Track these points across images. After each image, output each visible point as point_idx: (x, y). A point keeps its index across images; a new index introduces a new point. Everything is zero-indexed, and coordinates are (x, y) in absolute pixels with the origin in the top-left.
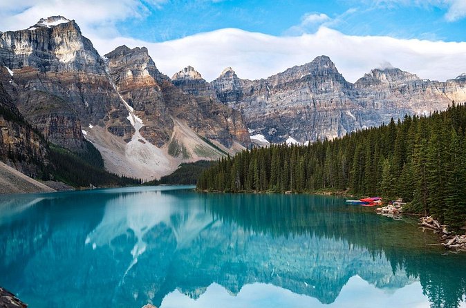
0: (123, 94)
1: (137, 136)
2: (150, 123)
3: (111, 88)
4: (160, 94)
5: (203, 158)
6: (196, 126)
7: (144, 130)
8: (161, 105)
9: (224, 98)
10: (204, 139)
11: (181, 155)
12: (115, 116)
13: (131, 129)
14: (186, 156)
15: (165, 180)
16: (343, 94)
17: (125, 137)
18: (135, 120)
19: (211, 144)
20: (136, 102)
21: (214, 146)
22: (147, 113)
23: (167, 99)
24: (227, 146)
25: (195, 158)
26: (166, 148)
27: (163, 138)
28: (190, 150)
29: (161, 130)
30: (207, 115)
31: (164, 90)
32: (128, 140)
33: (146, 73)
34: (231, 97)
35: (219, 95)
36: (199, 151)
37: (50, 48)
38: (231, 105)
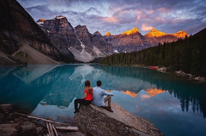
0: (79, 39)
1: (83, 50)
2: (87, 47)
3: (76, 37)
4: (90, 39)
5: (101, 57)
6: (99, 48)
7: (85, 49)
8: (90, 42)
9: (107, 40)
10: (101, 51)
11: (95, 55)
12: (77, 44)
13: (82, 48)
14: (96, 56)
15: (91, 62)
16: (140, 39)
17: (80, 50)
18: (83, 46)
19: (103, 53)
20: (83, 41)
21: (104, 53)
22: (86, 44)
23: (91, 40)
24: (107, 53)
25: (99, 56)
26: (91, 53)
27: (90, 51)
28: (98, 54)
29: (90, 49)
30: (102, 45)
31: (91, 38)
32: (81, 51)
33: (86, 33)
34: (109, 40)
35: (105, 39)
36: (100, 55)
37: (59, 25)
38: (109, 42)
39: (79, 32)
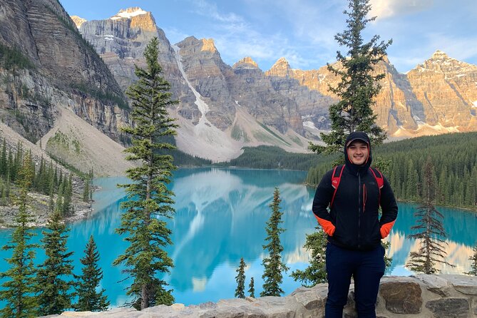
0: (192, 81)
1: (203, 120)
2: (215, 109)
3: (181, 75)
4: (224, 83)
5: (264, 144)
6: (255, 113)
7: (209, 115)
8: (225, 92)
9: (277, 85)
10: (262, 125)
11: (242, 139)
12: (185, 100)
13: (198, 113)
14: (247, 140)
15: (234, 162)
17: (193, 120)
18: (202, 105)
19: (269, 130)
20: (202, 89)
21: (271, 132)
22: (212, 100)
23: (230, 87)
24: (282, 133)
25: (255, 143)
26: (229, 131)
27: (227, 122)
28: (250, 135)
29: (224, 115)
30: (265, 103)
31: (227, 79)
32: (195, 123)
33: (212, 63)
34: (284, 86)
35: (273, 84)
36: (259, 136)
37: (128, 36)
38: (283, 93)
39: (189, 59)
